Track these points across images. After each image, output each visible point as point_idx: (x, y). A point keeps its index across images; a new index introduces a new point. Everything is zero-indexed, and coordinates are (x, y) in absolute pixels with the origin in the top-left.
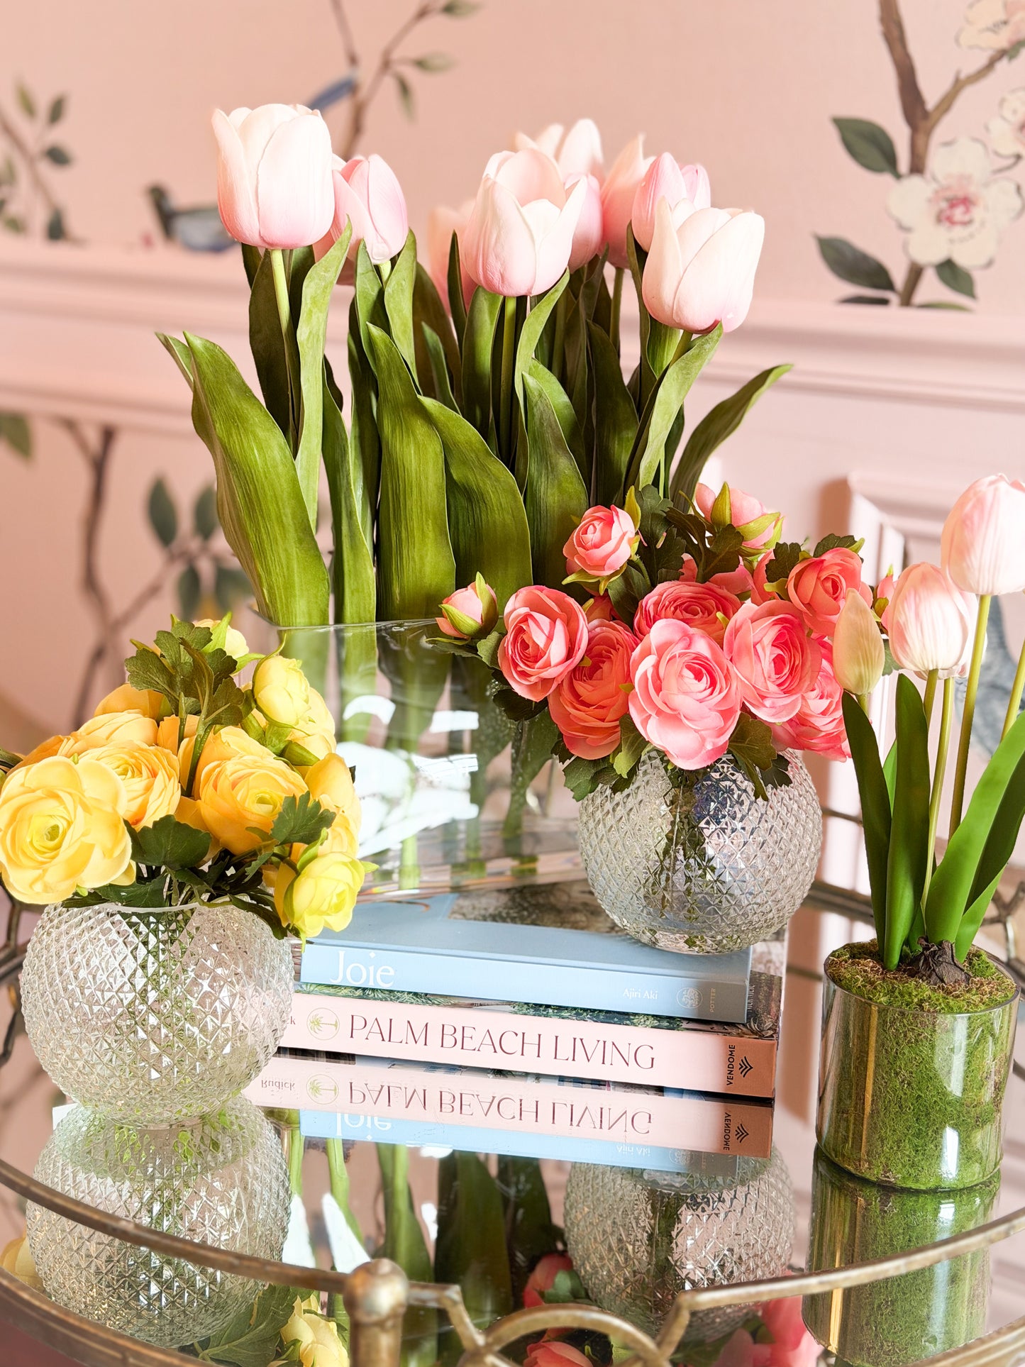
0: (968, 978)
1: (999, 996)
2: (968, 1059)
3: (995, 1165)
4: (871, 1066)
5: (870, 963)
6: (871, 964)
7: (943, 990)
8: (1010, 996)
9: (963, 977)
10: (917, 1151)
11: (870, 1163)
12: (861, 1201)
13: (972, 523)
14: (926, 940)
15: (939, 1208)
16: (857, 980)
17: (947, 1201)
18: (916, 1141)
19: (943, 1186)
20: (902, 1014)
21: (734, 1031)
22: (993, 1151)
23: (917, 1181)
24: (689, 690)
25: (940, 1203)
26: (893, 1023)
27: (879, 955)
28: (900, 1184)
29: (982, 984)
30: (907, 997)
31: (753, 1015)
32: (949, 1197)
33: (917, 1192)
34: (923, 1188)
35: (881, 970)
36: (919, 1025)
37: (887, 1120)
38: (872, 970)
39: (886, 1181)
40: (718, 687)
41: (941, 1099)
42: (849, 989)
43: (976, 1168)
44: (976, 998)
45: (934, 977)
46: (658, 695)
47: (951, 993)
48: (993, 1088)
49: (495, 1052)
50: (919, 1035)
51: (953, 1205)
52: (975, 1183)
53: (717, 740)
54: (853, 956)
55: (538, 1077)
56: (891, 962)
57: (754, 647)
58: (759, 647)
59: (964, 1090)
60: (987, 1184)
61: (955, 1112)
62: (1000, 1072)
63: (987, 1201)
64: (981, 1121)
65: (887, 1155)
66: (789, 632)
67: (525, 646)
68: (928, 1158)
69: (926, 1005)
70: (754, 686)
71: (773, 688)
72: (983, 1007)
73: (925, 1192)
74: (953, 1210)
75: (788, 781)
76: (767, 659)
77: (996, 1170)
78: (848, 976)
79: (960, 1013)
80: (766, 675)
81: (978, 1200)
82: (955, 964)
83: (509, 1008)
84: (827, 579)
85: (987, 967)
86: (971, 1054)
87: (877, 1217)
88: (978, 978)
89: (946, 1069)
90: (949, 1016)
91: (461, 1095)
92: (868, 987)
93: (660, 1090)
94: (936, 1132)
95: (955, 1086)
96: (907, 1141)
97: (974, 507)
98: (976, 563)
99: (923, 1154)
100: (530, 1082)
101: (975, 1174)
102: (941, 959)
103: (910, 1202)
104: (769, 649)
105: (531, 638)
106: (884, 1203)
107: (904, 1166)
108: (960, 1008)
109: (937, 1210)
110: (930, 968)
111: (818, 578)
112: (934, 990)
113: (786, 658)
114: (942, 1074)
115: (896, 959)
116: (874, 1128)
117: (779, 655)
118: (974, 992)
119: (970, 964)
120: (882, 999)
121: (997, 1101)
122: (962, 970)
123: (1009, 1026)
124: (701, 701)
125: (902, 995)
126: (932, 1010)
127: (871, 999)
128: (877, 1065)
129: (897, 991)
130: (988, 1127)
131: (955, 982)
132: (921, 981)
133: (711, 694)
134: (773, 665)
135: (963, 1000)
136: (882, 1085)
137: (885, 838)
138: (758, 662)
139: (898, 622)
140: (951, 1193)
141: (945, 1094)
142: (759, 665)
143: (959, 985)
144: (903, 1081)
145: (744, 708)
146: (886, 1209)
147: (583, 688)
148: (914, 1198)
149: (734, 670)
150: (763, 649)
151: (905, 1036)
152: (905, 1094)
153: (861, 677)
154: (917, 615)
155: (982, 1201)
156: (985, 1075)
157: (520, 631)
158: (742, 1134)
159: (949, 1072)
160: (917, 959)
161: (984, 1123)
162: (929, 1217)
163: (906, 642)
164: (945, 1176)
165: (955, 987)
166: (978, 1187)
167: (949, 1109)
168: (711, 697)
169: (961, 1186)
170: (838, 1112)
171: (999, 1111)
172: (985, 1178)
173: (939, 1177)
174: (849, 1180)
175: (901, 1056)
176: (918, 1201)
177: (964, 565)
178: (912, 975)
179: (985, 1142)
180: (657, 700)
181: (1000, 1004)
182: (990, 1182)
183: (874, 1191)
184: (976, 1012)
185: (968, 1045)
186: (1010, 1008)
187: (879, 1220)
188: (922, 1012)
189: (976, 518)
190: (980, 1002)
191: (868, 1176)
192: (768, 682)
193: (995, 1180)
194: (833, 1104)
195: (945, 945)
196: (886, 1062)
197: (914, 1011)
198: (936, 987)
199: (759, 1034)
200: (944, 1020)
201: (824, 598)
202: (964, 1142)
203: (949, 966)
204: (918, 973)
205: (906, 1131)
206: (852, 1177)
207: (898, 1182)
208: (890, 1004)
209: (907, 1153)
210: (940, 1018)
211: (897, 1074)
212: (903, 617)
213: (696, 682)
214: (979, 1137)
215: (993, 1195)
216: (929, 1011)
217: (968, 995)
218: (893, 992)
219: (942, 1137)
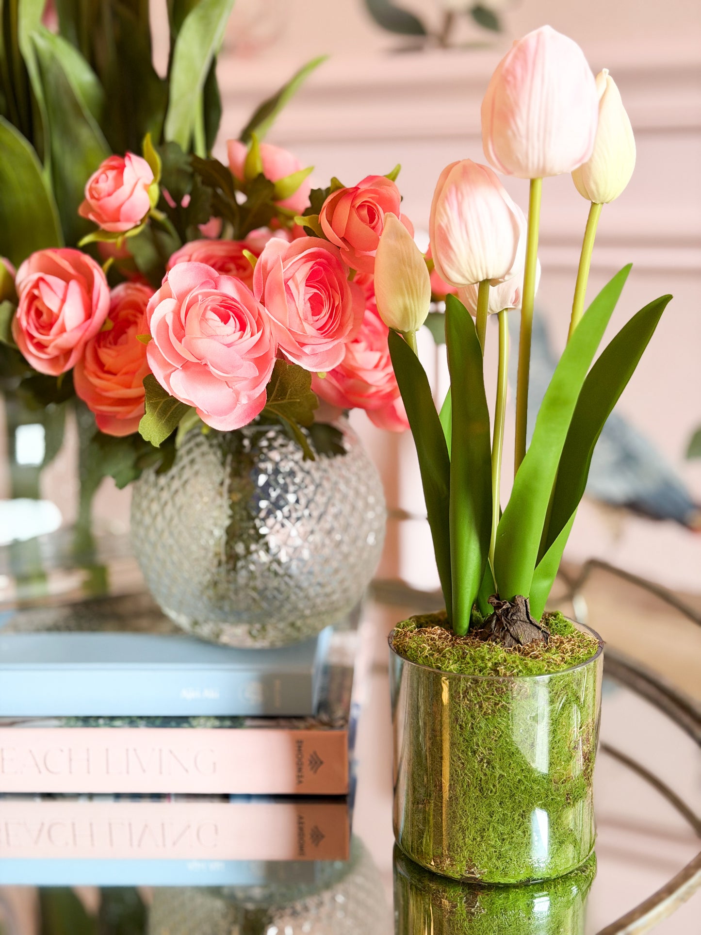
0: (546, 637)
1: (582, 653)
2: (552, 728)
3: (591, 848)
4: (446, 746)
5: (438, 630)
6: (439, 632)
7: (519, 651)
8: (593, 652)
9: (541, 636)
10: (503, 840)
11: (452, 859)
12: (445, 902)
13: (515, 78)
14: (498, 598)
15: (532, 902)
16: (424, 649)
17: (541, 894)
18: (501, 828)
19: (535, 877)
20: (476, 681)
21: (301, 724)
22: (587, 830)
23: (506, 875)
24: (214, 333)
25: (533, 897)
26: (466, 692)
27: (448, 623)
28: (487, 879)
29: (562, 642)
30: (479, 662)
31: (323, 706)
32: (542, 890)
33: (506, 887)
34: (513, 881)
35: (450, 636)
36: (495, 693)
37: (467, 808)
38: (440, 638)
39: (471, 878)
40: (248, 329)
41: (525, 777)
42: (414, 660)
43: (569, 851)
44: (557, 658)
45: (509, 638)
46: (181, 342)
47: (528, 653)
48: (582, 759)
49: (40, 772)
50: (496, 704)
51: (547, 898)
52: (571, 870)
53: (252, 393)
54: (420, 626)
55: (91, 796)
56: (460, 627)
57: (286, 283)
58: (290, 283)
59: (551, 764)
60: (582, 870)
61: (542, 791)
62: (588, 740)
63: (584, 888)
64: (572, 798)
65: (471, 848)
66: (325, 269)
67: (39, 314)
68: (516, 846)
69: (501, 669)
70: (289, 330)
71: (310, 330)
72: (565, 666)
73: (515, 886)
74: (548, 903)
75: (342, 452)
76: (302, 297)
77: (591, 853)
78: (414, 645)
79: (540, 675)
80: (301, 315)
81: (574, 889)
82: (531, 622)
83: (55, 722)
84: (361, 206)
85: (565, 626)
86: (555, 724)
87: (464, 920)
88: (557, 637)
89: (529, 742)
90: (528, 679)
91: (6, 824)
92: (436, 655)
93: (226, 797)
94: (523, 816)
95: (540, 763)
96: (491, 829)
97: (516, 57)
98: (522, 126)
99: (510, 843)
100: (83, 803)
101: (568, 860)
102: (515, 618)
103: (500, 900)
104: (302, 287)
105: (43, 304)
106: (470, 904)
107: (490, 859)
108: (540, 669)
109: (530, 906)
110: (504, 628)
111: (352, 206)
112: (509, 652)
113: (324, 296)
114: (524, 750)
115: (465, 623)
116: (453, 817)
117: (315, 293)
118: (553, 651)
119: (547, 624)
120: (452, 667)
121: (587, 774)
122: (539, 628)
123: (594, 687)
124: (229, 345)
125: (474, 660)
126: (508, 674)
127: (439, 668)
128: (453, 744)
129: (468, 656)
130: (579, 804)
131: (533, 642)
132: (494, 643)
133: (241, 337)
134: (309, 305)
135: (543, 660)
136: (458, 766)
137: (445, 488)
138: (291, 301)
139: (440, 226)
140: (544, 884)
141: (530, 771)
142: (293, 305)
143: (537, 645)
144: (482, 760)
145: (280, 355)
146: (473, 910)
147: (108, 356)
148: (504, 895)
149: (265, 311)
150: (297, 287)
151: (481, 707)
152: (485, 775)
153: (406, 309)
154: (460, 214)
155: (579, 889)
156: (572, 745)
157: (33, 298)
158: (317, 836)
159: (532, 745)
160: (489, 621)
161: (576, 800)
162: (522, 915)
163: (450, 247)
164: (536, 865)
165: (532, 647)
166: (573, 875)
167: (536, 787)
168: (241, 340)
169: (554, 876)
170: (413, 804)
171: (590, 785)
172: (581, 864)
173: (531, 868)
174: (431, 880)
175: (477, 731)
176: (508, 898)
177: (510, 133)
178: (484, 639)
179: (578, 822)
180: (179, 347)
181: (584, 662)
182: (586, 867)
183: (459, 891)
184: (558, 672)
185: (552, 711)
186: (595, 666)
187: (466, 924)
188: (497, 678)
189: (519, 71)
190: (562, 661)
191: (450, 874)
192: (305, 324)
193: (591, 863)
194: (408, 795)
195: (519, 601)
196: (462, 739)
197: (489, 677)
198: (512, 649)
199: (330, 725)
200: (524, 684)
201: (360, 227)
202: (555, 824)
203: (525, 625)
204: (490, 635)
205: (489, 818)
206: (433, 876)
207: (485, 878)
208: (461, 671)
209: (493, 843)
210: (518, 682)
211: (474, 752)
212: (445, 220)
213: (222, 324)
214: (571, 817)
215: (589, 881)
216: (505, 675)
217: (547, 654)
218: (464, 658)
219: (529, 821)
